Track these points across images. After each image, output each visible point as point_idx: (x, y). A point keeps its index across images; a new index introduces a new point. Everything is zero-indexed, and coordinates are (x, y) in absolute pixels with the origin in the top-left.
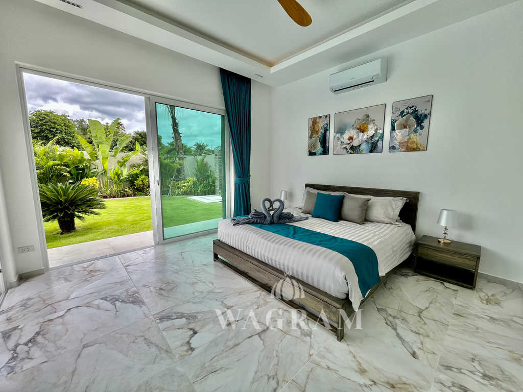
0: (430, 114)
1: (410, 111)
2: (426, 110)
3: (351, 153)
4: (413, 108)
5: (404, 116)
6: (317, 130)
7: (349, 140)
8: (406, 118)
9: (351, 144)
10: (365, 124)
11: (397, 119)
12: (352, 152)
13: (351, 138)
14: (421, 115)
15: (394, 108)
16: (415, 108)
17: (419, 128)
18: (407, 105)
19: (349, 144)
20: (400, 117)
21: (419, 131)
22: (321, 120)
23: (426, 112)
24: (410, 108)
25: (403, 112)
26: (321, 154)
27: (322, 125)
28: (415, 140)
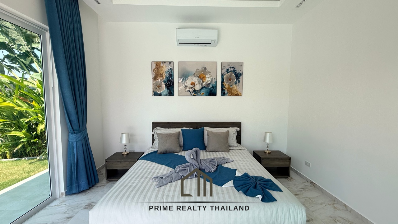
0: (242, 73)
1: (232, 70)
2: (240, 71)
3: (193, 95)
4: (234, 68)
5: (229, 72)
6: (162, 73)
7: (192, 85)
8: (230, 74)
9: (194, 88)
10: (203, 74)
11: (225, 74)
12: (195, 95)
13: (193, 84)
14: (238, 73)
15: (223, 66)
16: (235, 69)
17: (237, 81)
18: (230, 65)
19: (191, 88)
20: (227, 73)
21: (238, 83)
22: (165, 65)
23: (241, 72)
24: (232, 68)
25: (228, 70)
26: (166, 95)
27: (166, 70)
28: (236, 89)
